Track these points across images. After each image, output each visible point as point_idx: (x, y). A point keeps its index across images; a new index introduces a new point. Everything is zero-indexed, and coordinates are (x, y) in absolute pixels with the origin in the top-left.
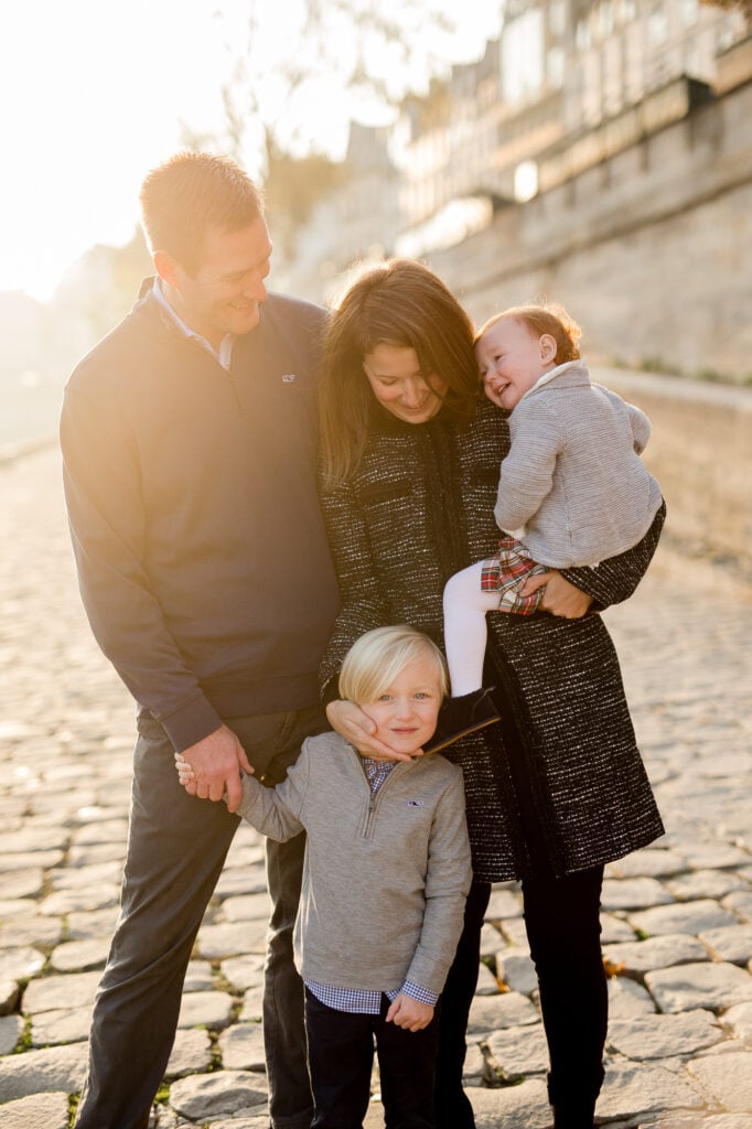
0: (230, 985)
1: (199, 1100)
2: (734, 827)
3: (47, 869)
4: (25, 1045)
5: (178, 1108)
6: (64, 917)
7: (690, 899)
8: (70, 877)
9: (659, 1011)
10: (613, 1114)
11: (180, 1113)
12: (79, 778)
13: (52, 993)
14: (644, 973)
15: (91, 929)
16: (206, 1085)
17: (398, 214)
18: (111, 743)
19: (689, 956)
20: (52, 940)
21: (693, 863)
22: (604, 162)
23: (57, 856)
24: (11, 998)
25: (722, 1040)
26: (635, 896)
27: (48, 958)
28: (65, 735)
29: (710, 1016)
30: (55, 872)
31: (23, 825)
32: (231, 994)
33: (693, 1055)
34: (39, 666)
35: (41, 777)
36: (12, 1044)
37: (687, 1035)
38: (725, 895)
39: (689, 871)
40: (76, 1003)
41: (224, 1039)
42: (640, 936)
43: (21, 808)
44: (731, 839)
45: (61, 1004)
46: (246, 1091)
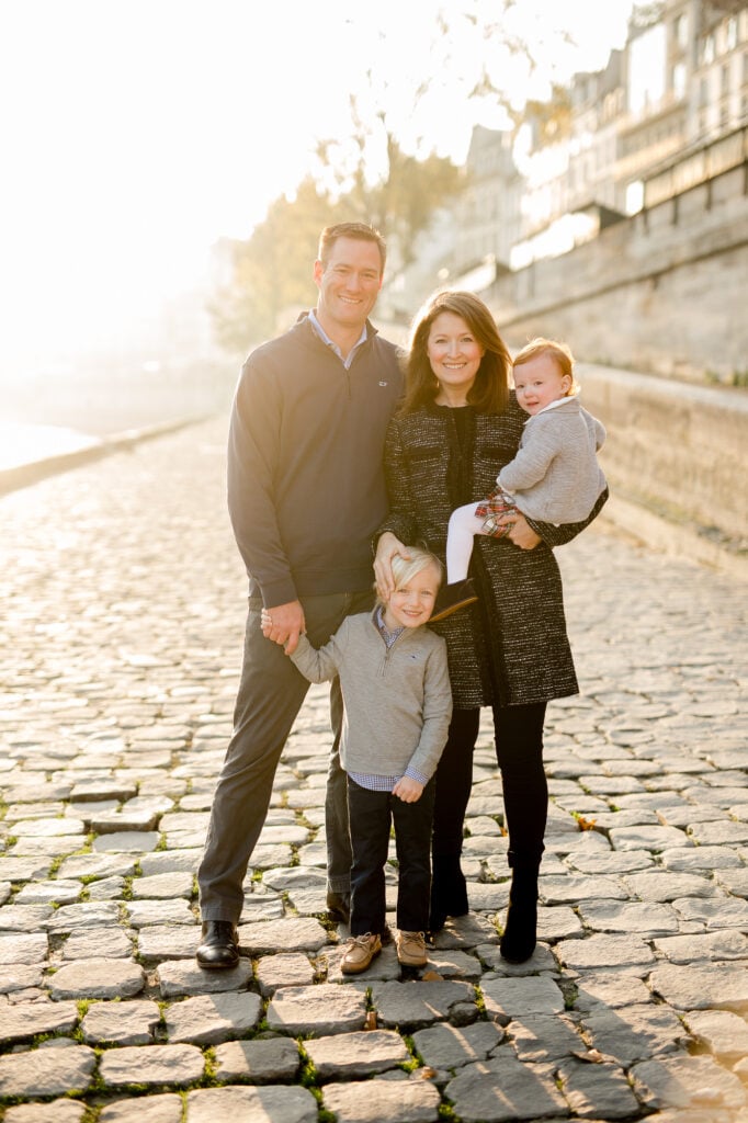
0: (308, 823)
1: (282, 879)
2: (706, 747)
3: (174, 751)
4: (162, 848)
5: (268, 883)
6: (188, 780)
7: (658, 791)
8: (192, 757)
9: (613, 849)
10: (563, 899)
11: (268, 886)
12: (198, 695)
13: (180, 822)
14: (608, 829)
15: (208, 787)
16: (288, 872)
17: (518, 219)
18: (223, 673)
19: (645, 821)
20: (179, 792)
21: (666, 769)
22: (709, 182)
23: (182, 743)
24: (151, 821)
25: (652, 866)
26: (617, 786)
27: (177, 803)
28: (186, 665)
29: (649, 854)
30: (180, 753)
31: (155, 723)
32: (309, 828)
33: (629, 873)
34: (164, 616)
35: (168, 692)
36: (154, 848)
37: (628, 862)
38: (685, 788)
39: (663, 774)
40: (197, 828)
41: (301, 852)
42: (613, 809)
43: (154, 712)
44: (702, 756)
45: (187, 827)
46: (315, 877)
